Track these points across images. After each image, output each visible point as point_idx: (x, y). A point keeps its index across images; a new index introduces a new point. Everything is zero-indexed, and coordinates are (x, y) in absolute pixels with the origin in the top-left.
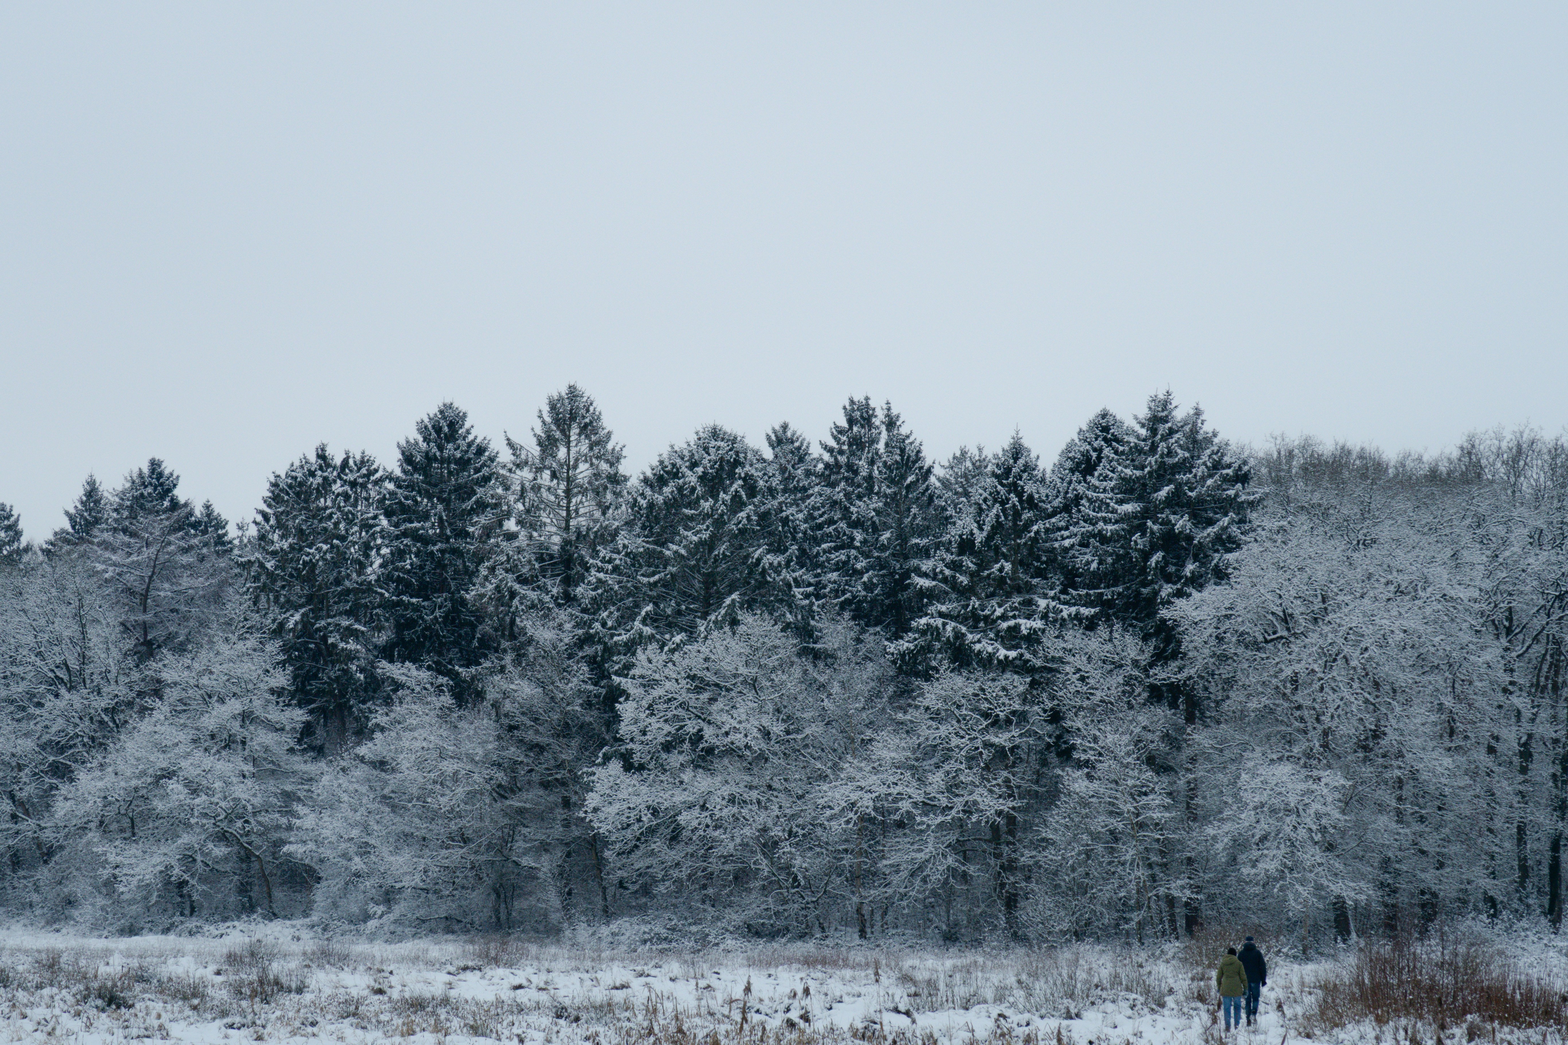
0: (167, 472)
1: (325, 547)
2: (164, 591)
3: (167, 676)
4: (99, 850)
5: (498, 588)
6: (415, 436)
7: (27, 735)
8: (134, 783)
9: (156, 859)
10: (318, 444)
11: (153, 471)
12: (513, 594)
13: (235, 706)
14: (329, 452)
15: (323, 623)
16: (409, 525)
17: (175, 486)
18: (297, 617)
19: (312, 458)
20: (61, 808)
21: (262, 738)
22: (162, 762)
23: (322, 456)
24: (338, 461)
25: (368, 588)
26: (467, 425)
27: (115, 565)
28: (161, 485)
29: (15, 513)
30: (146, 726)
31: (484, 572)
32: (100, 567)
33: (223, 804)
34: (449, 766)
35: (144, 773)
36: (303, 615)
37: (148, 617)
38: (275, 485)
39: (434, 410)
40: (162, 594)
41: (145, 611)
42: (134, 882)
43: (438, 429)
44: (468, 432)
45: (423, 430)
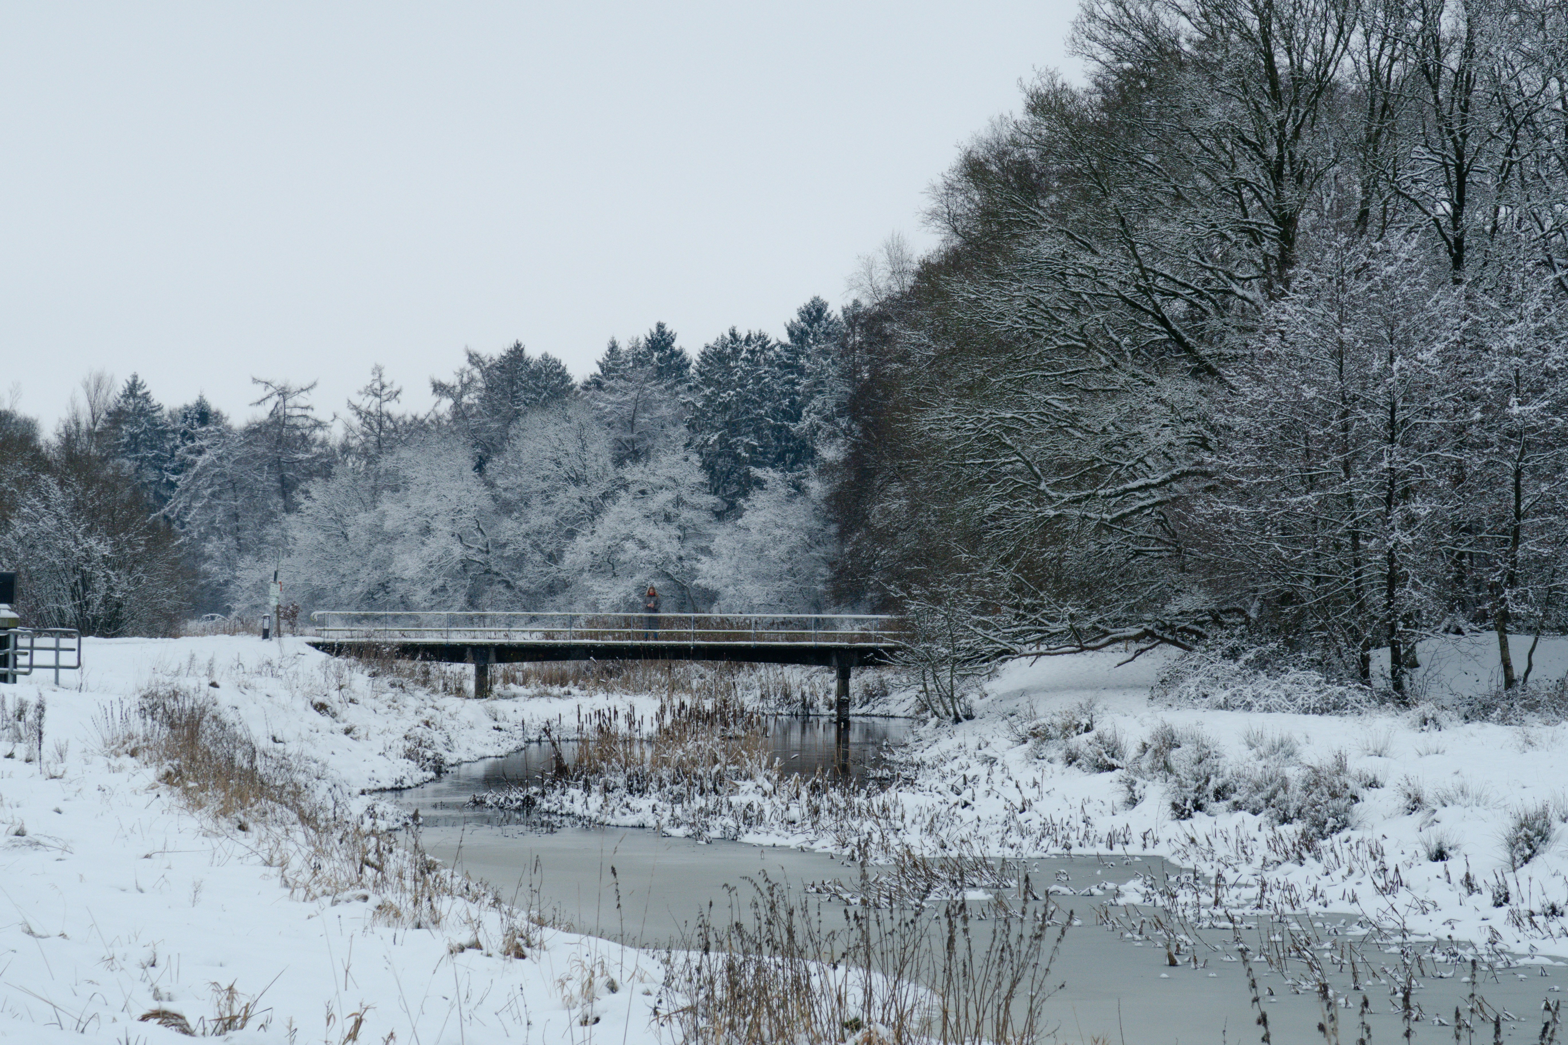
0: (668, 331)
1: (732, 393)
2: (644, 419)
3: (629, 478)
4: (589, 584)
5: (811, 425)
6: (796, 318)
7: (550, 514)
8: (608, 543)
9: (621, 589)
10: (730, 326)
11: (659, 331)
12: (819, 428)
13: (668, 495)
14: (738, 331)
15: (734, 440)
16: (790, 376)
17: (673, 340)
18: (716, 437)
19: (728, 336)
20: (568, 558)
21: (686, 514)
22: (624, 530)
23: (733, 335)
24: (744, 336)
25: (761, 418)
26: (829, 310)
27: (612, 403)
28: (664, 340)
29: (563, 364)
30: (615, 509)
31: (804, 414)
32: (602, 405)
33: (659, 555)
34: (778, 532)
35: (615, 537)
36: (721, 436)
37: (634, 436)
38: (704, 353)
39: (808, 301)
40: (643, 421)
41: (632, 432)
42: (609, 603)
43: (810, 314)
44: (829, 315)
45: (801, 313)
